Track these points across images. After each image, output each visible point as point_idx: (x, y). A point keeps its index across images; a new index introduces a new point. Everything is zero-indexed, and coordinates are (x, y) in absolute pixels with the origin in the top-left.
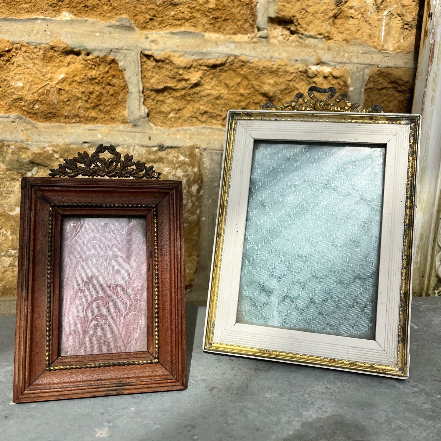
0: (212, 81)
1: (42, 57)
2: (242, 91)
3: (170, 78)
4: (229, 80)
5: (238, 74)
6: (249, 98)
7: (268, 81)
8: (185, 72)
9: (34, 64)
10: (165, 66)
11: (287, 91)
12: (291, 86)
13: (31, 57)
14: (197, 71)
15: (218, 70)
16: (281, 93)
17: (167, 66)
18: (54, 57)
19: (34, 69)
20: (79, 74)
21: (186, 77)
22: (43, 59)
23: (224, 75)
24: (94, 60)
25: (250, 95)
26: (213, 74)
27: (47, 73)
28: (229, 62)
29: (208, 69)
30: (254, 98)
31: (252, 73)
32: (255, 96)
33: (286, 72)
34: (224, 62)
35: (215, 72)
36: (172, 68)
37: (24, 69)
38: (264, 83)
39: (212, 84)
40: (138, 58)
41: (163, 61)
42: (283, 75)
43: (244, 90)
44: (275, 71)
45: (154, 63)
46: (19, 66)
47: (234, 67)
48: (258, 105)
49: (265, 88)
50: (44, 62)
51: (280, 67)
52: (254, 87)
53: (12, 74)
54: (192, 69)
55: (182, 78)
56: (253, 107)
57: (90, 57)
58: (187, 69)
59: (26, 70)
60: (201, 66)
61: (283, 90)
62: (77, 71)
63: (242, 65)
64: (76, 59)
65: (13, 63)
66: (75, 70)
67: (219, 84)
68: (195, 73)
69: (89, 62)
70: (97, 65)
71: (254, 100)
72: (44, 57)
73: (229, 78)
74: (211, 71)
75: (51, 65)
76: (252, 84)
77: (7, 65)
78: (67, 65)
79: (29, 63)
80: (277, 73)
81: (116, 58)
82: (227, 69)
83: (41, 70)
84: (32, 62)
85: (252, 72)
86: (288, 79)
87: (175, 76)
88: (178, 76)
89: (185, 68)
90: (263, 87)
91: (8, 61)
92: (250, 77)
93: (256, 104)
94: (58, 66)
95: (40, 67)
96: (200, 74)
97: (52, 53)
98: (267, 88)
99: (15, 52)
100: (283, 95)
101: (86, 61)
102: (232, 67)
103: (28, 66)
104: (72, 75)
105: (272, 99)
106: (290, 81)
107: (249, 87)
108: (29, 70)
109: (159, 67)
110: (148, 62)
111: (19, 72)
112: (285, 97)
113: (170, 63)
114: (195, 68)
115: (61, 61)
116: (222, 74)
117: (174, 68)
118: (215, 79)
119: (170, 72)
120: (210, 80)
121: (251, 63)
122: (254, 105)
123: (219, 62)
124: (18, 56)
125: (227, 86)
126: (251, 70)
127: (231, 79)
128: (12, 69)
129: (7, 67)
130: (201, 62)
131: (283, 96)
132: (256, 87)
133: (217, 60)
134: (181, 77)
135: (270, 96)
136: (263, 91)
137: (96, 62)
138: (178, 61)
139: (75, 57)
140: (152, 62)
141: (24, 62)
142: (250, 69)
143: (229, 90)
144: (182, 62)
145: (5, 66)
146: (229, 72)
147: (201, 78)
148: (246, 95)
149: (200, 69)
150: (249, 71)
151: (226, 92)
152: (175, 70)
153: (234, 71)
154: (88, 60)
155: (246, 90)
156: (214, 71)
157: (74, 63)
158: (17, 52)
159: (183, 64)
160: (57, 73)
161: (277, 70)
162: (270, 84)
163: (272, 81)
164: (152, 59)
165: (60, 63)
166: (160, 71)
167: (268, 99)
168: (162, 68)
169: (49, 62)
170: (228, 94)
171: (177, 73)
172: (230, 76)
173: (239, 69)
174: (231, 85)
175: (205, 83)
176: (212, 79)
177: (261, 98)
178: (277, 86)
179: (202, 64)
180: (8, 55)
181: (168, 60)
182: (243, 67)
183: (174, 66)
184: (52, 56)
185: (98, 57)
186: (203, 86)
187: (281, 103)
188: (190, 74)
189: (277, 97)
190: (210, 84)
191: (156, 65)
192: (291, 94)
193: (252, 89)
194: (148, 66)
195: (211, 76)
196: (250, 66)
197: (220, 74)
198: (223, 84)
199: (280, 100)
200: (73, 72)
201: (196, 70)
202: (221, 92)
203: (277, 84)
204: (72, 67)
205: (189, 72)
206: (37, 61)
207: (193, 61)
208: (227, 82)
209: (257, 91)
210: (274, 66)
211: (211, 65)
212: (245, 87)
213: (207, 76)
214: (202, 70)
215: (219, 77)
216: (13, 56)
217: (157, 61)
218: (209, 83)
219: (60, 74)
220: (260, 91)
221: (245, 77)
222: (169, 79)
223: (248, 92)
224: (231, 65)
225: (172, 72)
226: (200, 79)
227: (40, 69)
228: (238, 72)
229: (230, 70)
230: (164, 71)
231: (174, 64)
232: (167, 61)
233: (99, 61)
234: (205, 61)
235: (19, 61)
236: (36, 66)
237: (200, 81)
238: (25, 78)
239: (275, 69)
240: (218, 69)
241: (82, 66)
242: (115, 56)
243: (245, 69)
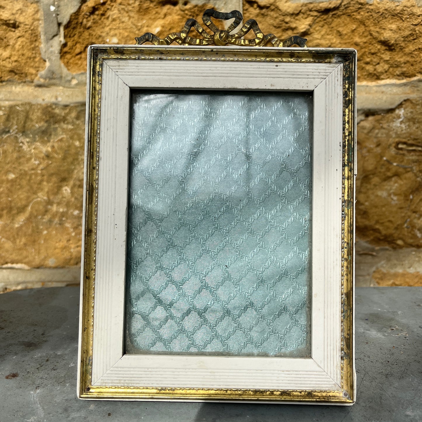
0: (322, 29)
1: (138, 9)
2: (357, 39)
3: (275, 27)
4: (342, 27)
5: (354, 19)
6: (365, 47)
7: (389, 26)
8: (292, 20)
9: (130, 17)
10: (269, 13)
11: (412, 38)
12: (417, 32)
13: (126, 9)
14: (306, 18)
15: (330, 16)
16: (404, 41)
17: (272, 13)
18: (150, 9)
19: (130, 23)
20: (176, 26)
21: (293, 25)
22: (139, 11)
23: (337, 21)
24: (192, 10)
25: (366, 44)
26: (325, 20)
27: (142, 27)
28: (344, 5)
29: (318, 14)
30: (370, 48)
31: (371, 17)
32: (372, 44)
33: (413, 14)
34: (338, 5)
35: (327, 18)
36: (278, 15)
37: (119, 23)
38: (384, 29)
39: (323, 33)
40: (239, 5)
41: (268, 8)
42: (408, 18)
43: (359, 38)
44: (398, 13)
45: (257, 11)
46: (114, 20)
47: (350, 11)
48: (374, 56)
49: (385, 35)
50: (140, 15)
51: (405, 9)
52: (371, 35)
53: (107, 29)
54: (301, 15)
55: (289, 27)
56: (368, 58)
57: (188, 7)
58: (294, 16)
59: (121, 25)
60: (311, 11)
61: (407, 37)
62: (173, 23)
63: (360, 8)
64: (173, 9)
65: (108, 18)
66: (172, 22)
67: (330, 32)
68: (303, 20)
69: (186, 12)
70: (195, 15)
71: (370, 50)
72: (139, 9)
73: (343, 25)
74: (322, 16)
75: (147, 17)
76: (370, 31)
77: (102, 19)
78: (163, 17)
79: (125, 16)
80: (400, 15)
81: (216, 7)
82: (341, 13)
83: (136, 24)
84: (127, 15)
85: (371, 15)
86: (414, 23)
87: (281, 24)
88: (284, 24)
89: (292, 14)
90: (382, 33)
91: (103, 15)
92: (368, 23)
93: (373, 54)
94: (154, 18)
95: (135, 20)
96: (309, 21)
97: (148, 4)
98: (388, 35)
99: (109, 5)
100: (406, 42)
101: (183, 11)
102: (347, 11)
103: (123, 20)
104: (169, 28)
105: (393, 48)
106: (416, 25)
107: (366, 34)
108: (125, 24)
109: (263, 14)
110: (251, 9)
111: (115, 27)
112: (408, 44)
113: (276, 9)
114: (303, 13)
115: (157, 13)
116: (335, 20)
117: (280, 15)
118: (326, 26)
119: (275, 21)
120: (320, 28)
121: (371, 5)
122: (369, 56)
123: (332, 6)
124: (113, 9)
125: (340, 34)
126: (370, 14)
127: (345, 25)
128: (107, 24)
129: (102, 22)
130: (312, 6)
131: (406, 44)
132: (374, 34)
133: (330, 3)
134: (287, 25)
135: (390, 44)
136: (382, 39)
137: (194, 12)
138: (285, 6)
139: (172, 7)
140: (255, 9)
141: (119, 15)
142: (368, 12)
143: (342, 38)
144: (289, 7)
145: (100, 22)
146: (343, 17)
147: (310, 25)
148: (361, 44)
149: (309, 15)
150: (367, 14)
151: (338, 41)
152: (281, 18)
153: (348, 15)
154: (186, 10)
155: (362, 38)
156: (325, 17)
157: (170, 14)
158: (112, 4)
159: (290, 10)
160: (153, 26)
161: (401, 13)
162: (392, 30)
163: (394, 27)
164: (255, 6)
165: (157, 15)
166: (264, 20)
167: (387, 48)
168: (267, 15)
169: (145, 14)
170: (340, 43)
171: (283, 21)
172: (343, 22)
173: (355, 13)
174: (344, 32)
175: (315, 31)
176: (322, 27)
177: (379, 47)
178: (399, 32)
179: (312, 8)
180: (103, 9)
181: (274, 5)
182: (360, 10)
183: (280, 13)
184: (147, 7)
185: (196, 6)
186: (311, 35)
187: (403, 52)
188: (297, 22)
189: (399, 45)
190: (320, 32)
191: (259, 13)
192: (416, 41)
193: (369, 37)
194: (250, 14)
195: (321, 23)
196: (369, 9)
197: (333, 20)
198: (335, 31)
199: (401, 49)
200: (169, 24)
201: (305, 16)
202: (332, 41)
203: (400, 30)
204: (169, 18)
205: (297, 20)
206: (132, 14)
207: (302, 6)
208: (340, 29)
209: (375, 38)
210: (398, 8)
211: (323, 9)
212: (361, 34)
213: (317, 23)
214: (312, 16)
215: (330, 24)
216: (108, 9)
217: (261, 7)
218: (318, 32)
219: (156, 27)
220: (379, 39)
221: (362, 23)
222: (274, 29)
223: (364, 40)
224: (346, 8)
225: (277, 21)
226: (309, 27)
227: (135, 22)
228: (354, 17)
229: (344, 14)
230: (268, 19)
231: (280, 10)
232: (273, 7)
233: (198, 10)
234: (316, 5)
235: (114, 14)
236: (131, 19)
237: (309, 29)
238: (120, 33)
239: (398, 12)
240: (331, 14)
241: (179, 17)
242: (215, 4)
243: (362, 13)
